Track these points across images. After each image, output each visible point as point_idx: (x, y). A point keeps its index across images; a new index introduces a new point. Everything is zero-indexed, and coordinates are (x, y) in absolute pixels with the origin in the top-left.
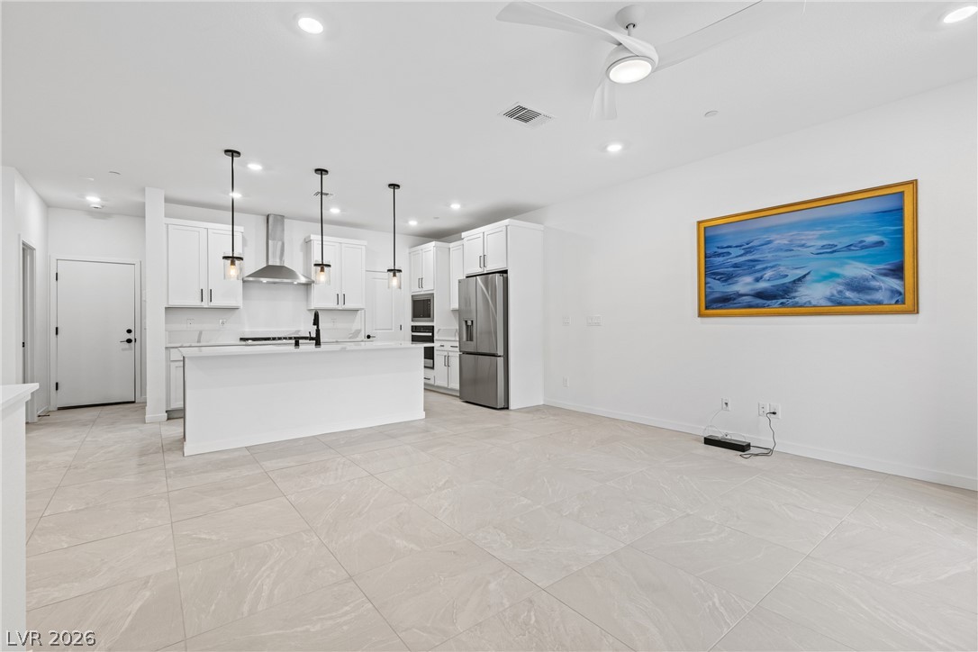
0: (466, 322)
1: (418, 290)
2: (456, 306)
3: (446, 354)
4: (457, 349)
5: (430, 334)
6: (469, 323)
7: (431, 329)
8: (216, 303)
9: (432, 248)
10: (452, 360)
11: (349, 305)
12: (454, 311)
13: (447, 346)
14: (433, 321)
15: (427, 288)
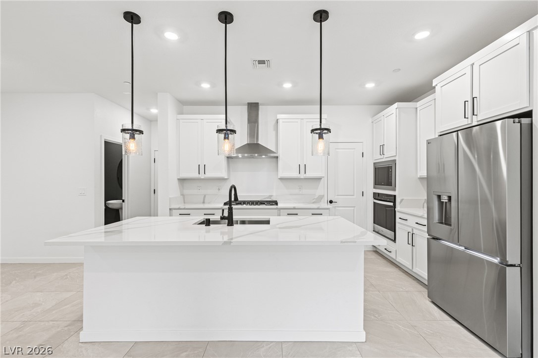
0: (439, 197)
1: (380, 157)
2: (424, 173)
3: (410, 230)
4: (425, 229)
5: (391, 204)
6: (445, 199)
7: (393, 198)
8: (209, 174)
9: (394, 111)
10: (417, 240)
11: (309, 174)
12: (421, 179)
13: (412, 221)
14: (395, 190)
15: (389, 155)
